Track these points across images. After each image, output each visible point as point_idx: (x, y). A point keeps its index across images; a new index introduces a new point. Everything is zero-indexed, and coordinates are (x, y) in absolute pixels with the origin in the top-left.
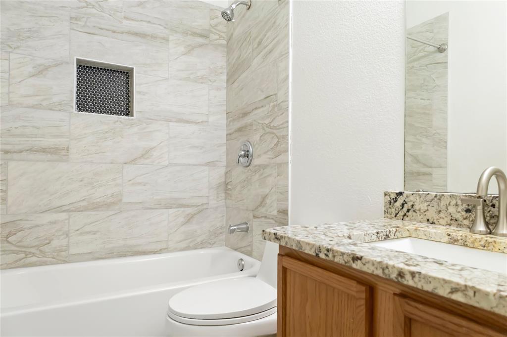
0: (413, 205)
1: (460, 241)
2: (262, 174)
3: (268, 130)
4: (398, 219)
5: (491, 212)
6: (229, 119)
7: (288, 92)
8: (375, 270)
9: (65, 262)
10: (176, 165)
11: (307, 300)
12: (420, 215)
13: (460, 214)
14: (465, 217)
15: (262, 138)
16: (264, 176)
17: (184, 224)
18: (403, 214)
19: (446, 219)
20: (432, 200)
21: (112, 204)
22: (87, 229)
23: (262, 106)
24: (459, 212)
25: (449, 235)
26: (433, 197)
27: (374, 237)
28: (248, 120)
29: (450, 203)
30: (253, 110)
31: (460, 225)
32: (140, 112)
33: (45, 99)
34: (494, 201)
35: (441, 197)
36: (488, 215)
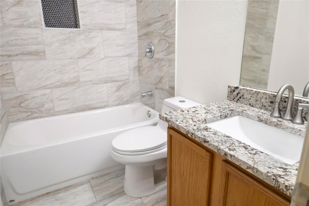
0: (243, 95)
1: (264, 121)
2: (159, 65)
3: (163, 37)
4: (234, 101)
5: (283, 105)
6: (139, 27)
7: (175, 14)
8: (214, 149)
9: (53, 115)
10: (109, 57)
11: (182, 152)
12: (246, 101)
13: (267, 103)
14: (269, 105)
15: (159, 42)
16: (161, 65)
17: (116, 91)
18: (237, 99)
19: (259, 105)
20: (254, 94)
21: (75, 83)
22: (63, 97)
23: (159, 21)
24: (267, 102)
25: (259, 117)
26: (254, 92)
27: (219, 118)
28: (151, 29)
29: (263, 97)
30: (154, 23)
31: (266, 109)
32: (84, 25)
33: (25, 21)
34: (286, 99)
35: (258, 93)
36: (282, 106)
